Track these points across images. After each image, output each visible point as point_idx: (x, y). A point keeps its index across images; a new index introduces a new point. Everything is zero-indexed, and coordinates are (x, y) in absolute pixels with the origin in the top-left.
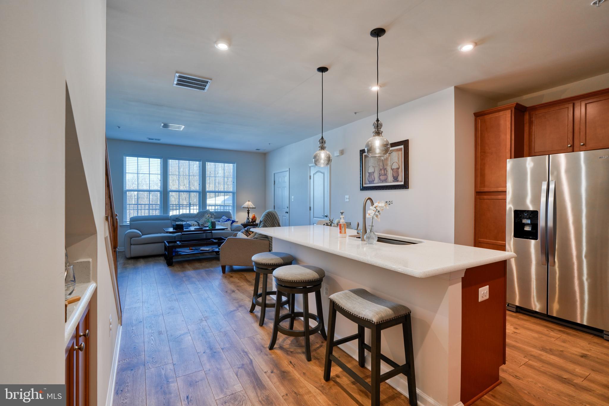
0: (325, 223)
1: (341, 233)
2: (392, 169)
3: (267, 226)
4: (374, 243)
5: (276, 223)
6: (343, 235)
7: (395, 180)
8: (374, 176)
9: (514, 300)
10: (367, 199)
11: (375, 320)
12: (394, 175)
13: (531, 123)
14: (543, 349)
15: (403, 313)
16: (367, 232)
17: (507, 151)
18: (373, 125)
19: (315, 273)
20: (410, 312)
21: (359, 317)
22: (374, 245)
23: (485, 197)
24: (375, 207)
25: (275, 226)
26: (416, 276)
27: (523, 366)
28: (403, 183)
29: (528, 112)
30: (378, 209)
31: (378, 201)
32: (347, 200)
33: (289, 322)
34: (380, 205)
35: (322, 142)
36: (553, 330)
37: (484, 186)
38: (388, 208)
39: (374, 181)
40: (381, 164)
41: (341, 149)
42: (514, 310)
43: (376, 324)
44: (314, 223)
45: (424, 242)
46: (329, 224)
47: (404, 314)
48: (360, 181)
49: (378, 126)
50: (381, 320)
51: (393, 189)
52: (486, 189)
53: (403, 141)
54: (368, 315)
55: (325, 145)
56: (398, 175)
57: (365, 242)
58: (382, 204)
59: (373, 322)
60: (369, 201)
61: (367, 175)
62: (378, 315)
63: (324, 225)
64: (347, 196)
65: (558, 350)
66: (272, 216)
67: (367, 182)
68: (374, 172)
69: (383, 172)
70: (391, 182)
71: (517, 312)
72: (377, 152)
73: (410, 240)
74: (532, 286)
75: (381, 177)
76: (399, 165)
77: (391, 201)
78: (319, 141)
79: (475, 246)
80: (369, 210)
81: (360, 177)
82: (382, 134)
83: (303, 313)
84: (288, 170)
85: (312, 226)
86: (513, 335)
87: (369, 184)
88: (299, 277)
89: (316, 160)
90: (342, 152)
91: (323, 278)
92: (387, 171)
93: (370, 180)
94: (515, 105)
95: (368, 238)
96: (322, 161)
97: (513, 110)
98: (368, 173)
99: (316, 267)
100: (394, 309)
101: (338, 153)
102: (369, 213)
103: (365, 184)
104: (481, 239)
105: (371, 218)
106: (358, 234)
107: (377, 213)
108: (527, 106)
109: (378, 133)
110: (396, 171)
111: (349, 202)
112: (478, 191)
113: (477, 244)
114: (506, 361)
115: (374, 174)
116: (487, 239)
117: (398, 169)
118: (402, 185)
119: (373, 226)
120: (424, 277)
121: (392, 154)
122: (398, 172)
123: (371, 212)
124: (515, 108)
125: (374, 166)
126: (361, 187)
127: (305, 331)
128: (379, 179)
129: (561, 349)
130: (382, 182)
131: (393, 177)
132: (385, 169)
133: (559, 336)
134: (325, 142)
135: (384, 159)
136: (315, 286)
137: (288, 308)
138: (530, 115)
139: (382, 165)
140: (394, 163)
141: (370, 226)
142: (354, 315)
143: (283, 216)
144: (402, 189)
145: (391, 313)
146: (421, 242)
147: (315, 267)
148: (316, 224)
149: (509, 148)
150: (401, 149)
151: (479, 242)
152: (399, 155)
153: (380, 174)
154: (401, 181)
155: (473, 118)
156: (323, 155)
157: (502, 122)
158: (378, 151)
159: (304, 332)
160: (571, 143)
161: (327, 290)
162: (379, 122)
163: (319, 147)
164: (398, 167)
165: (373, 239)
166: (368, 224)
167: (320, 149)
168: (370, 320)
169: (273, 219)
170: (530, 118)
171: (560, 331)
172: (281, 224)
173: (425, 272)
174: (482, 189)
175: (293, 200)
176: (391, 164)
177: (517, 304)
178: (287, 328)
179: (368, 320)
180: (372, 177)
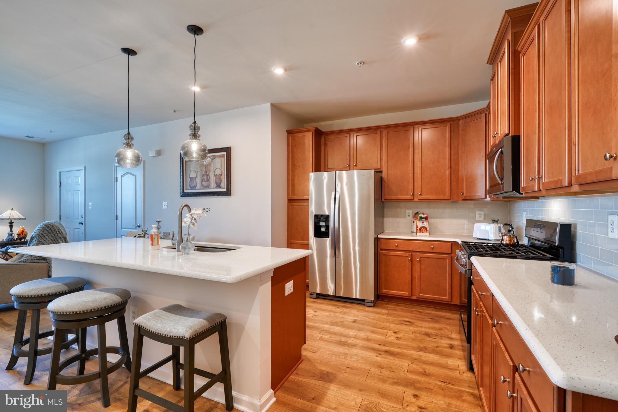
0: (137, 235)
1: (152, 244)
2: (214, 175)
3: (45, 242)
4: (191, 253)
5: (60, 238)
6: (156, 247)
7: (218, 186)
8: (196, 182)
9: (316, 289)
10: (183, 206)
11: (187, 335)
12: (217, 182)
13: (325, 145)
14: (332, 324)
15: (218, 320)
16: (183, 241)
17: (310, 165)
18: (190, 127)
19: (116, 296)
20: (226, 319)
21: (170, 336)
22: (191, 255)
23: (295, 204)
24: (191, 215)
25: (59, 243)
26: (228, 282)
27: (319, 341)
28: (225, 190)
29: (323, 136)
30: (195, 216)
31: (195, 208)
32: (166, 207)
33: (77, 367)
34: (197, 212)
35: (129, 139)
36: (338, 307)
37: (294, 195)
38: (205, 215)
39: (196, 186)
40: (204, 169)
41: (158, 149)
42: (315, 297)
43: (189, 339)
44: (122, 236)
45: (242, 248)
46: (143, 235)
47: (219, 322)
48: (181, 186)
49: (195, 129)
50: (195, 333)
51: (216, 196)
52: (296, 197)
53: (226, 148)
54: (180, 332)
55: (133, 142)
56: (221, 182)
57: (181, 253)
58: (200, 211)
59: (186, 339)
60: (185, 208)
61: (189, 180)
62: (190, 329)
63: (135, 236)
64: (165, 203)
65: (340, 322)
66: (53, 230)
67: (189, 187)
68: (196, 178)
69: (205, 177)
70: (213, 189)
71: (317, 298)
72: (194, 157)
73: (229, 246)
74: (328, 276)
75: (203, 183)
76: (221, 172)
77: (209, 208)
78: (124, 136)
79: (288, 247)
80: (185, 218)
81: (181, 182)
82: (200, 138)
83: (98, 350)
84: (83, 168)
85: (119, 239)
86: (313, 318)
87: (191, 190)
88: (91, 305)
89: (121, 159)
90: (159, 153)
91: (128, 301)
92: (210, 177)
93: (191, 186)
94: (315, 128)
95: (184, 248)
96: (128, 161)
97: (314, 132)
98: (190, 177)
99: (118, 289)
100: (208, 319)
101: (154, 153)
102: (185, 221)
103: (186, 190)
104: (292, 240)
105: (188, 227)
106: (173, 244)
107: (193, 221)
108: (323, 131)
109: (195, 136)
110: (218, 178)
111: (167, 209)
112: (290, 199)
113: (290, 245)
114: (307, 341)
115: (196, 179)
116: (296, 240)
117: (221, 175)
118: (225, 192)
119: (190, 235)
120: (236, 282)
121: (214, 159)
122: (220, 179)
123: (187, 220)
124: (315, 131)
125: (196, 171)
126: (181, 192)
127: (101, 371)
128: (202, 185)
129: (342, 320)
130: (205, 188)
131: (216, 183)
132: (208, 175)
133: (342, 310)
134: (132, 139)
135: (207, 164)
136: (114, 312)
137: (77, 348)
138: (324, 137)
139: (205, 171)
140: (215, 170)
141: (186, 235)
142: (164, 335)
143: (74, 228)
144: (225, 195)
145: (205, 324)
146: (239, 248)
147: (116, 289)
148: (124, 236)
149: (312, 164)
150: (223, 156)
151: (291, 244)
152: (221, 161)
153: (202, 179)
154: (224, 188)
155: (285, 134)
156: (129, 154)
157: (306, 141)
158: (195, 155)
159: (100, 373)
160: (349, 163)
161: (134, 314)
162: (197, 125)
163: (124, 144)
164: (220, 173)
165: (190, 248)
166: (185, 232)
167: (125, 147)
168: (182, 337)
169: (55, 233)
170: (325, 141)
171: (342, 306)
172: (68, 239)
173: (237, 277)
174: (293, 197)
175: (90, 208)
176: (213, 170)
177: (318, 291)
178: (75, 374)
179: (180, 337)
180: (193, 182)
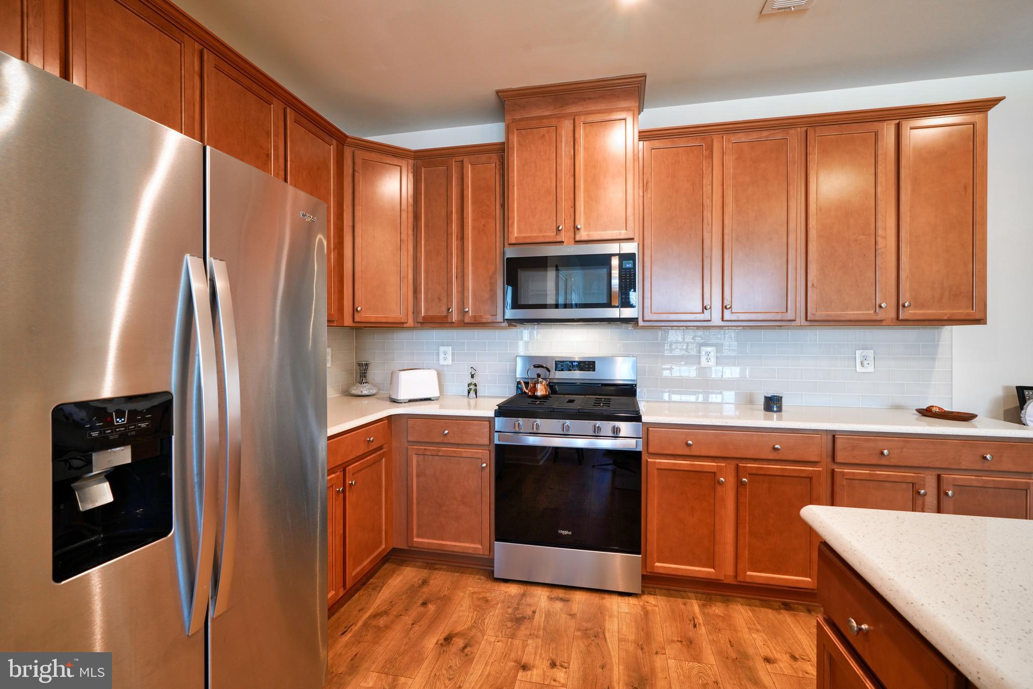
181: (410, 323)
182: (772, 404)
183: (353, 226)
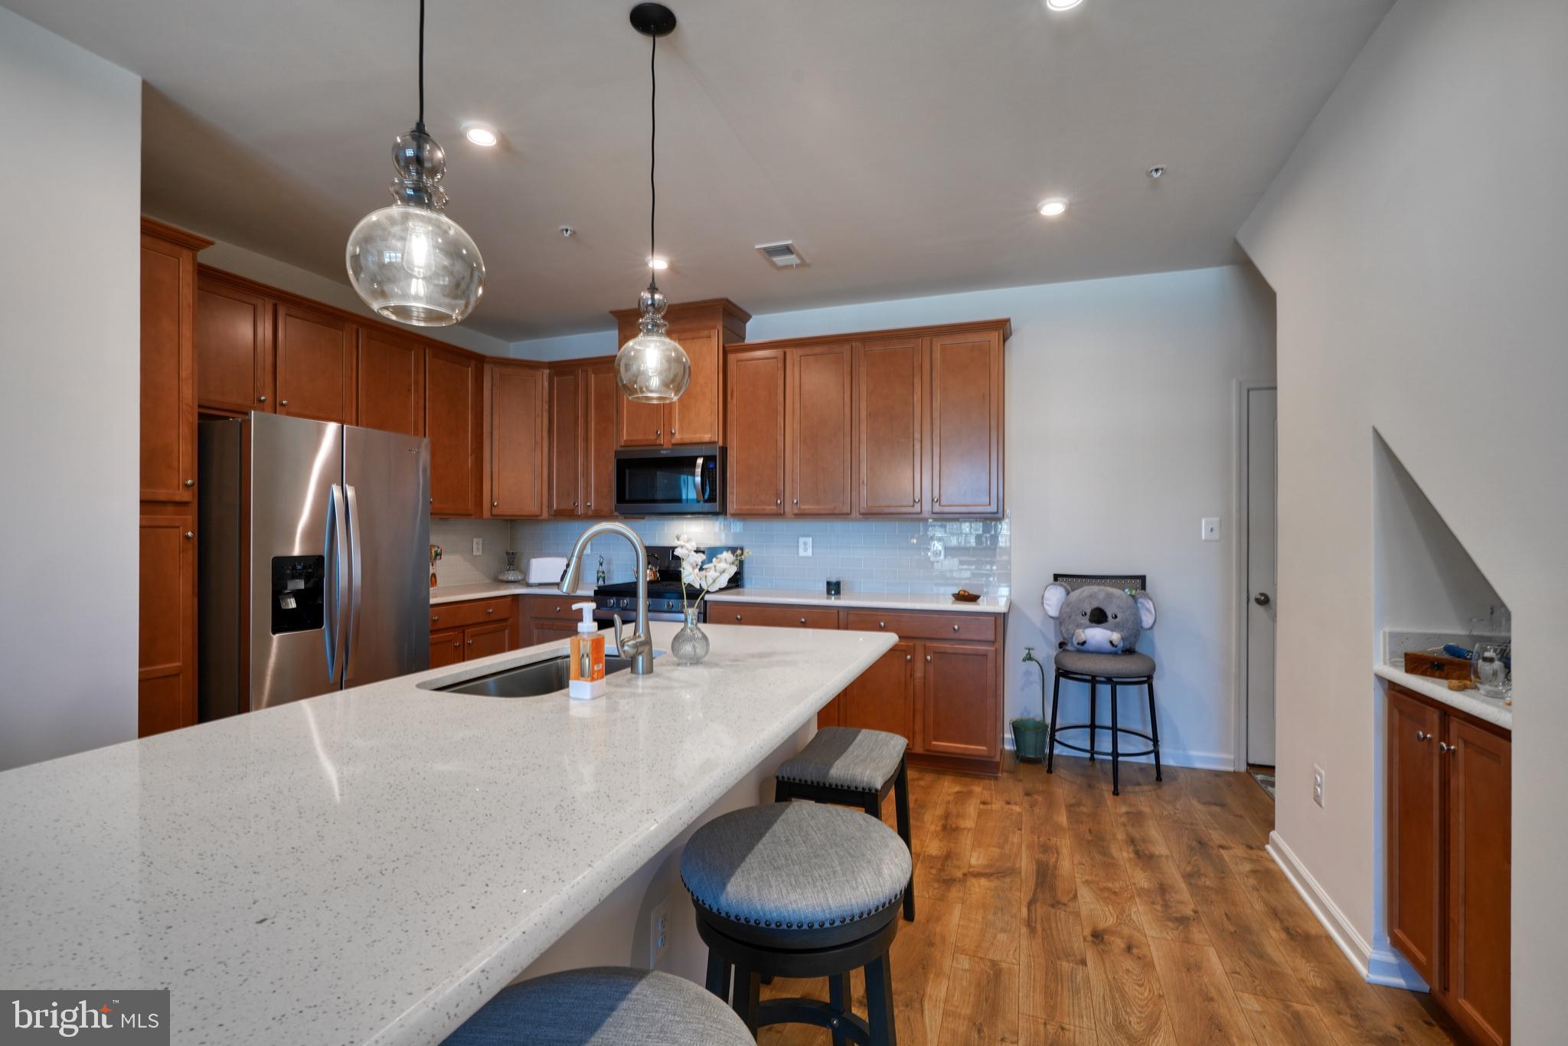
17: (183, 375)
157: (164, 277)
160: (264, 393)
181: (545, 515)
182: (834, 588)
183: (492, 433)
